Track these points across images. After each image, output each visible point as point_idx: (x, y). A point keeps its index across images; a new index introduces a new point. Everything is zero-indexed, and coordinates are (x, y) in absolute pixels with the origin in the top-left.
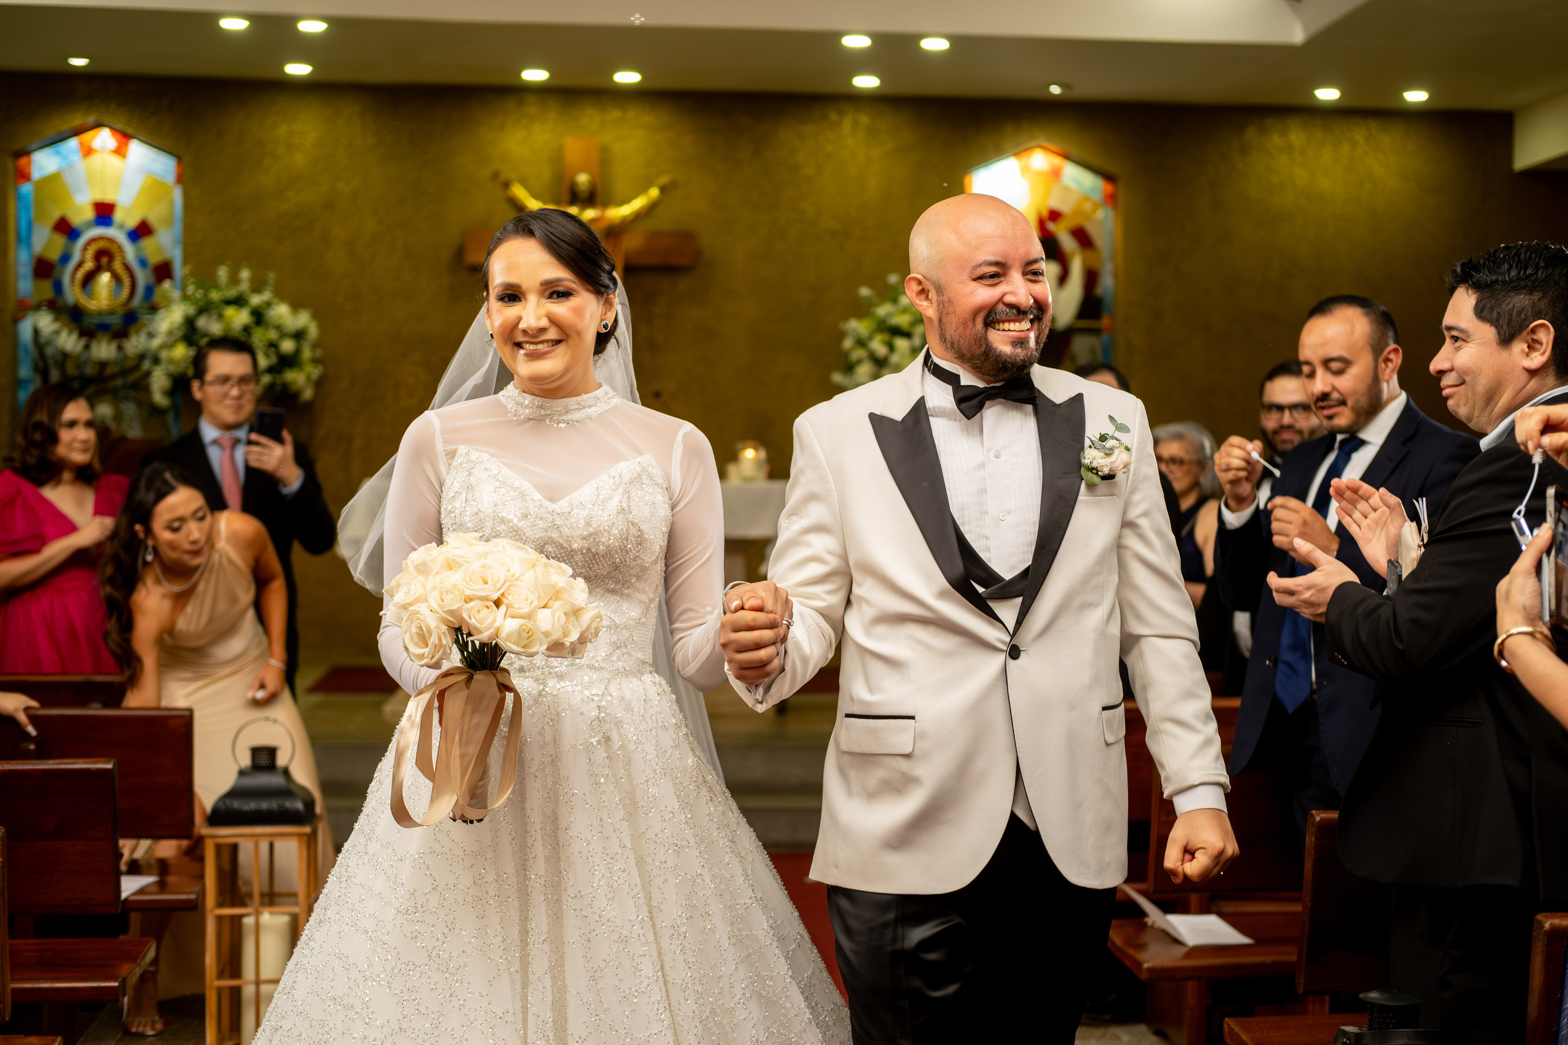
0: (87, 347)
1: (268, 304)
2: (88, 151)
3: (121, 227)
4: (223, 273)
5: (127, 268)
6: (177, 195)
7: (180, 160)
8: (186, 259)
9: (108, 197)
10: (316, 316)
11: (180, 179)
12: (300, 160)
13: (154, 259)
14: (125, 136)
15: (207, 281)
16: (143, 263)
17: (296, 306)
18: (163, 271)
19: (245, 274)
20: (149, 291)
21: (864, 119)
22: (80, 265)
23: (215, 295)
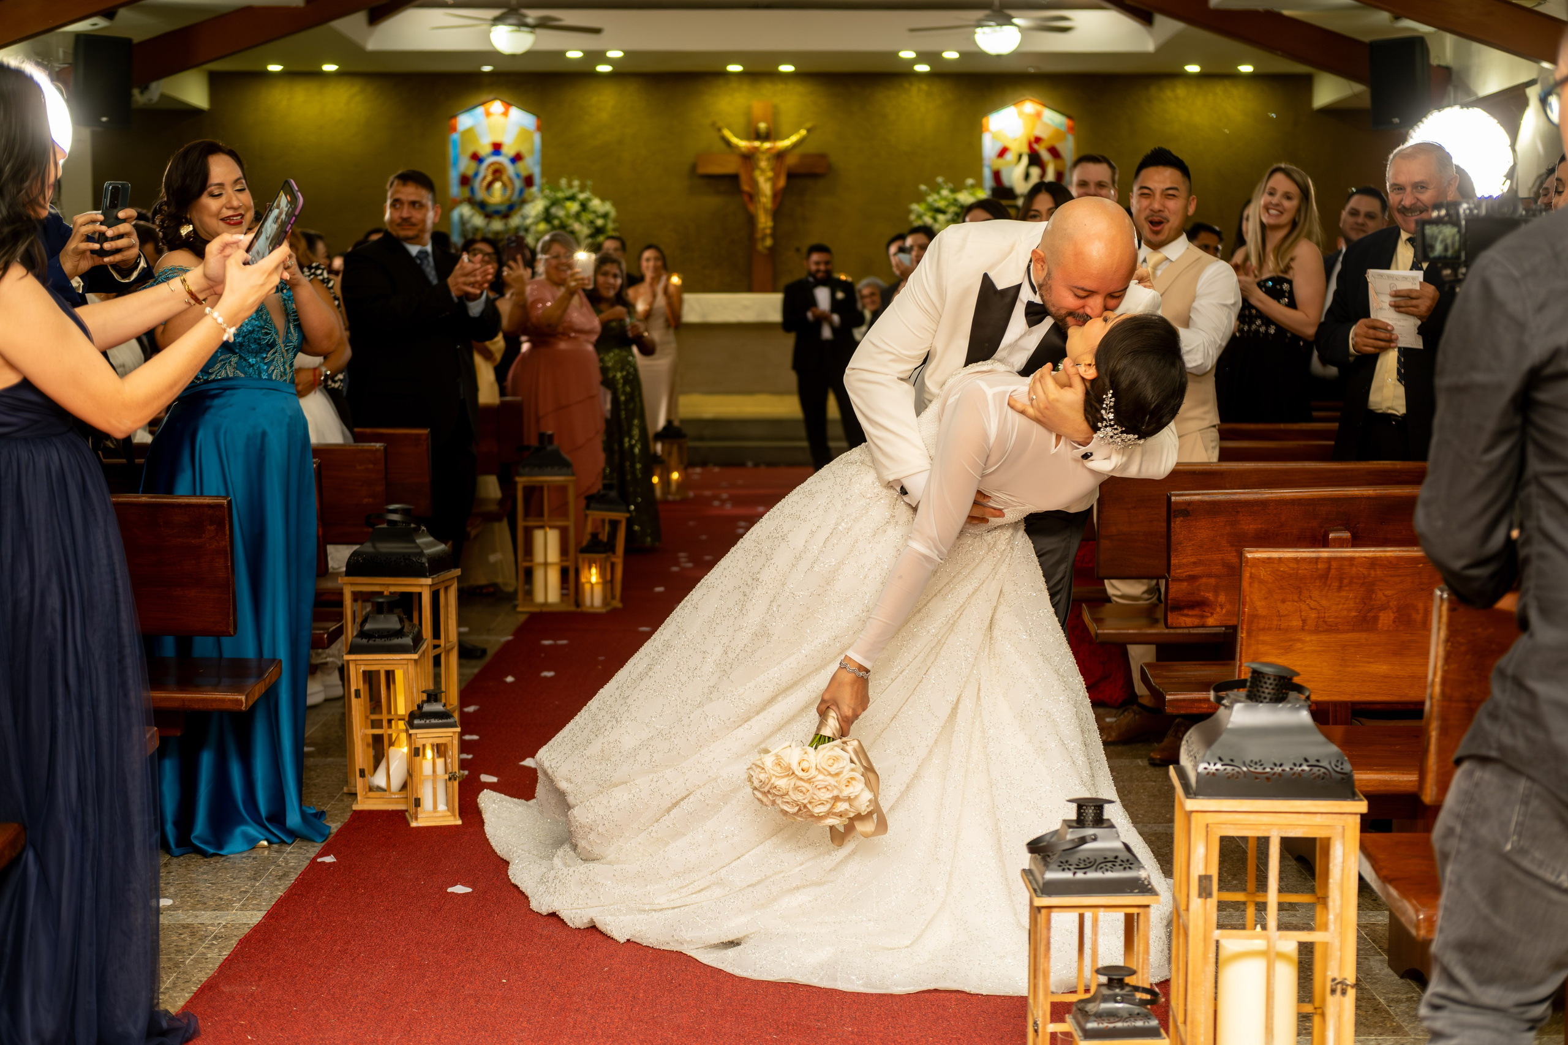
0: (488, 224)
1: (589, 200)
2: (488, 114)
3: (506, 156)
4: (563, 182)
5: (510, 179)
6: (537, 138)
7: (538, 117)
8: (544, 173)
9: (498, 140)
10: (615, 205)
11: (539, 128)
12: (604, 116)
13: (524, 173)
14: (508, 105)
15: (555, 186)
16: (518, 175)
17: (603, 199)
18: (529, 181)
19: (576, 183)
20: (521, 192)
21: (924, 87)
22: (484, 178)
23: (560, 195)
